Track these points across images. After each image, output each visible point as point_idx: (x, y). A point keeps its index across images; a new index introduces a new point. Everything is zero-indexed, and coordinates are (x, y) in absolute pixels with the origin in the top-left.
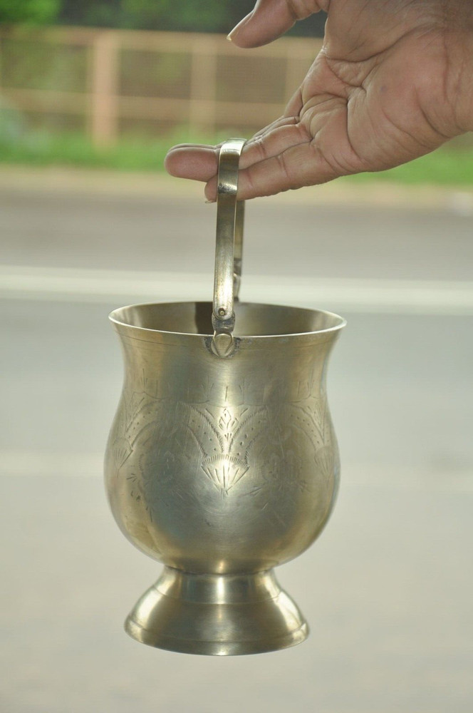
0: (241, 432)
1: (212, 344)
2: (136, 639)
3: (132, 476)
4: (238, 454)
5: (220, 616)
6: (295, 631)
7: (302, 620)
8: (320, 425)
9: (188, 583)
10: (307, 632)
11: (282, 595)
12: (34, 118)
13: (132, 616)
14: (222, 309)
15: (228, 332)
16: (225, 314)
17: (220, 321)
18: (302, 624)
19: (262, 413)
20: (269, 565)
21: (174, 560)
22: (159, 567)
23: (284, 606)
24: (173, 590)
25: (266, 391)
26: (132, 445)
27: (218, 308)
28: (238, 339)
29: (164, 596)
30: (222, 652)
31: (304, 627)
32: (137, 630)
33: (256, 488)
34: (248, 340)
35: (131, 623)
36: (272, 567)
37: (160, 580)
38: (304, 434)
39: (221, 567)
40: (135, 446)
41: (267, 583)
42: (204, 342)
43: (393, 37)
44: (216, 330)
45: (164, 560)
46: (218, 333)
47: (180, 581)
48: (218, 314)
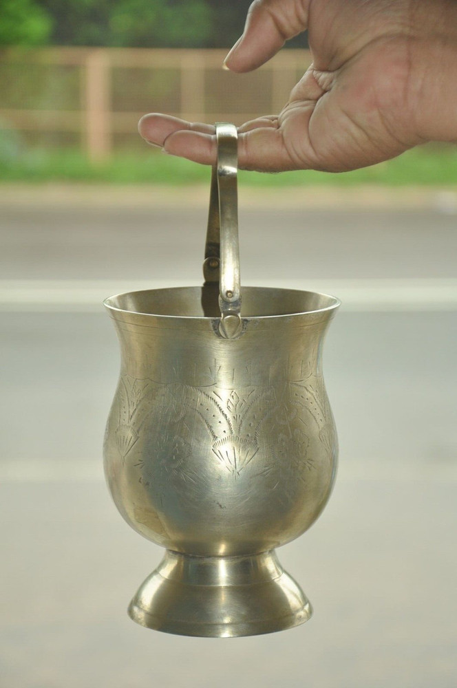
0: (249, 413)
1: (220, 327)
2: (141, 624)
3: (140, 462)
4: (248, 435)
5: (223, 598)
6: (298, 611)
7: (305, 600)
8: (321, 403)
9: (190, 566)
10: (311, 612)
11: (284, 576)
12: (30, 136)
13: (136, 601)
14: (230, 292)
15: (234, 313)
16: (233, 296)
17: (227, 303)
18: (306, 604)
19: (268, 393)
20: (271, 546)
21: (176, 544)
22: (162, 551)
23: (286, 585)
24: (176, 573)
25: (272, 372)
26: (138, 432)
27: (226, 291)
28: (246, 320)
29: (166, 579)
30: (226, 634)
31: (307, 607)
32: (141, 615)
33: (266, 468)
34: (256, 321)
35: (136, 609)
36: (274, 547)
37: (162, 565)
38: (309, 413)
39: (222, 549)
40: (141, 432)
41: (269, 564)
42: (211, 325)
43: (361, 43)
44: (223, 312)
45: (164, 544)
46: (225, 315)
47: (182, 564)
48: (225, 297)
